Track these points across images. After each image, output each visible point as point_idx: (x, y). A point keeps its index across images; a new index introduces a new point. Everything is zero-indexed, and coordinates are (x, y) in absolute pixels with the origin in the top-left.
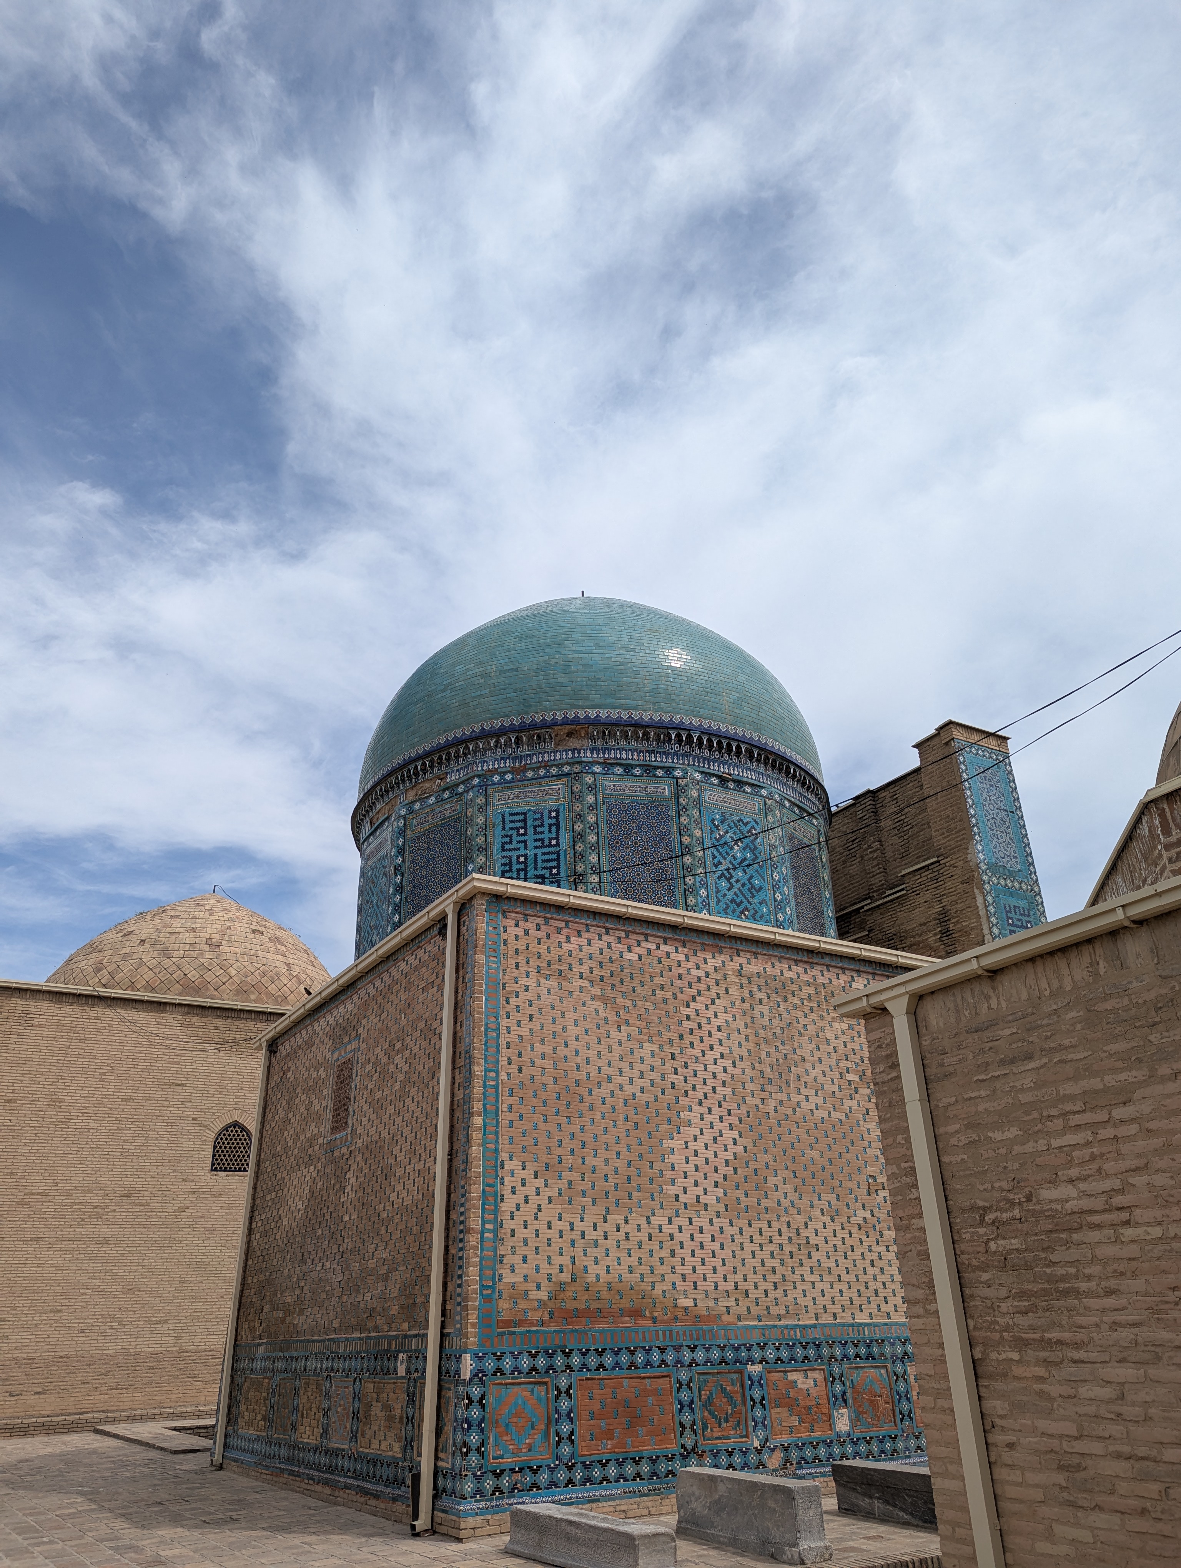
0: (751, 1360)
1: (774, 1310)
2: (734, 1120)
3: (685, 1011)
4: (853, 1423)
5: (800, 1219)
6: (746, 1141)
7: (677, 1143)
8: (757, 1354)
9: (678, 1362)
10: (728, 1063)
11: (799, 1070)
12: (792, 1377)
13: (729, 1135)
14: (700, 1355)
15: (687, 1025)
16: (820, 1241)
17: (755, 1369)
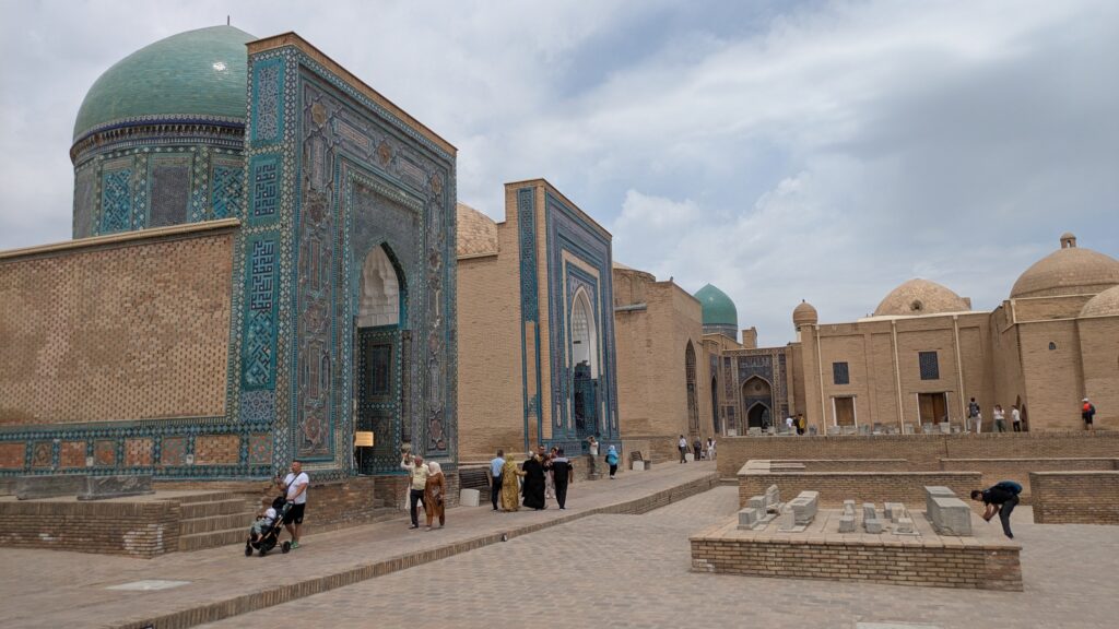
0: (56, 437)
1: (71, 417)
2: (68, 337)
3: (53, 291)
4: (95, 463)
5: (90, 378)
6: (71, 346)
7: (43, 352)
8: (59, 435)
9: (29, 438)
10: (67, 311)
11: (101, 307)
12: (72, 444)
13: (65, 344)
14: (37, 436)
15: (53, 297)
16: (97, 387)
17: (56, 441)
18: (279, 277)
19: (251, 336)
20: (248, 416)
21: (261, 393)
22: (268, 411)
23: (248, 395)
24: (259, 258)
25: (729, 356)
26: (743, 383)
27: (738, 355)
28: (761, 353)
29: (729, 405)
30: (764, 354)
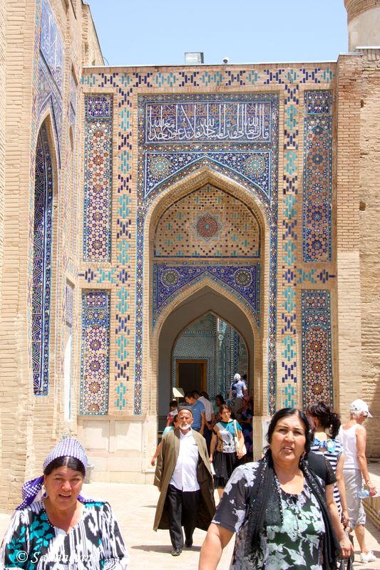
25: (108, 89)
26: (155, 202)
27: (143, 89)
28: (235, 83)
29: (94, 285)
30: (249, 87)
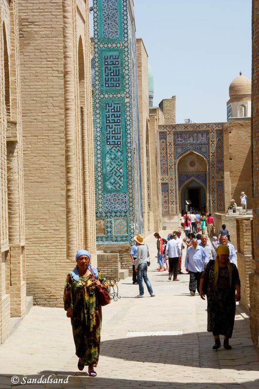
18: (126, 127)
19: (108, 160)
20: (109, 208)
21: (117, 195)
22: (123, 205)
23: (109, 196)
24: (110, 113)
25: (165, 130)
26: (179, 160)
27: (174, 130)
28: (198, 128)
29: (164, 182)
30: (201, 129)
